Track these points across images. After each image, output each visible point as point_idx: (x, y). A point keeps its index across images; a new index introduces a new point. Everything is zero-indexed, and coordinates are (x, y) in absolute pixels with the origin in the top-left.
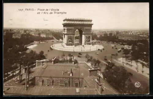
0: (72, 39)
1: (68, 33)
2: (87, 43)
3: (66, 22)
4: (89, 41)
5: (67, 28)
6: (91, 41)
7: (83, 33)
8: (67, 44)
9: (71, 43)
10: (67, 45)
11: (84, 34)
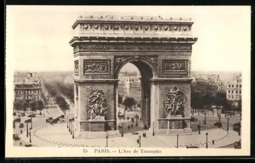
0: (104, 106)
1: (90, 79)
2: (171, 120)
3: (79, 32)
4: (181, 111)
5: (86, 57)
6: (188, 113)
7: (154, 78)
8: (88, 126)
9: (102, 119)
10: (87, 129)
11: (156, 82)
